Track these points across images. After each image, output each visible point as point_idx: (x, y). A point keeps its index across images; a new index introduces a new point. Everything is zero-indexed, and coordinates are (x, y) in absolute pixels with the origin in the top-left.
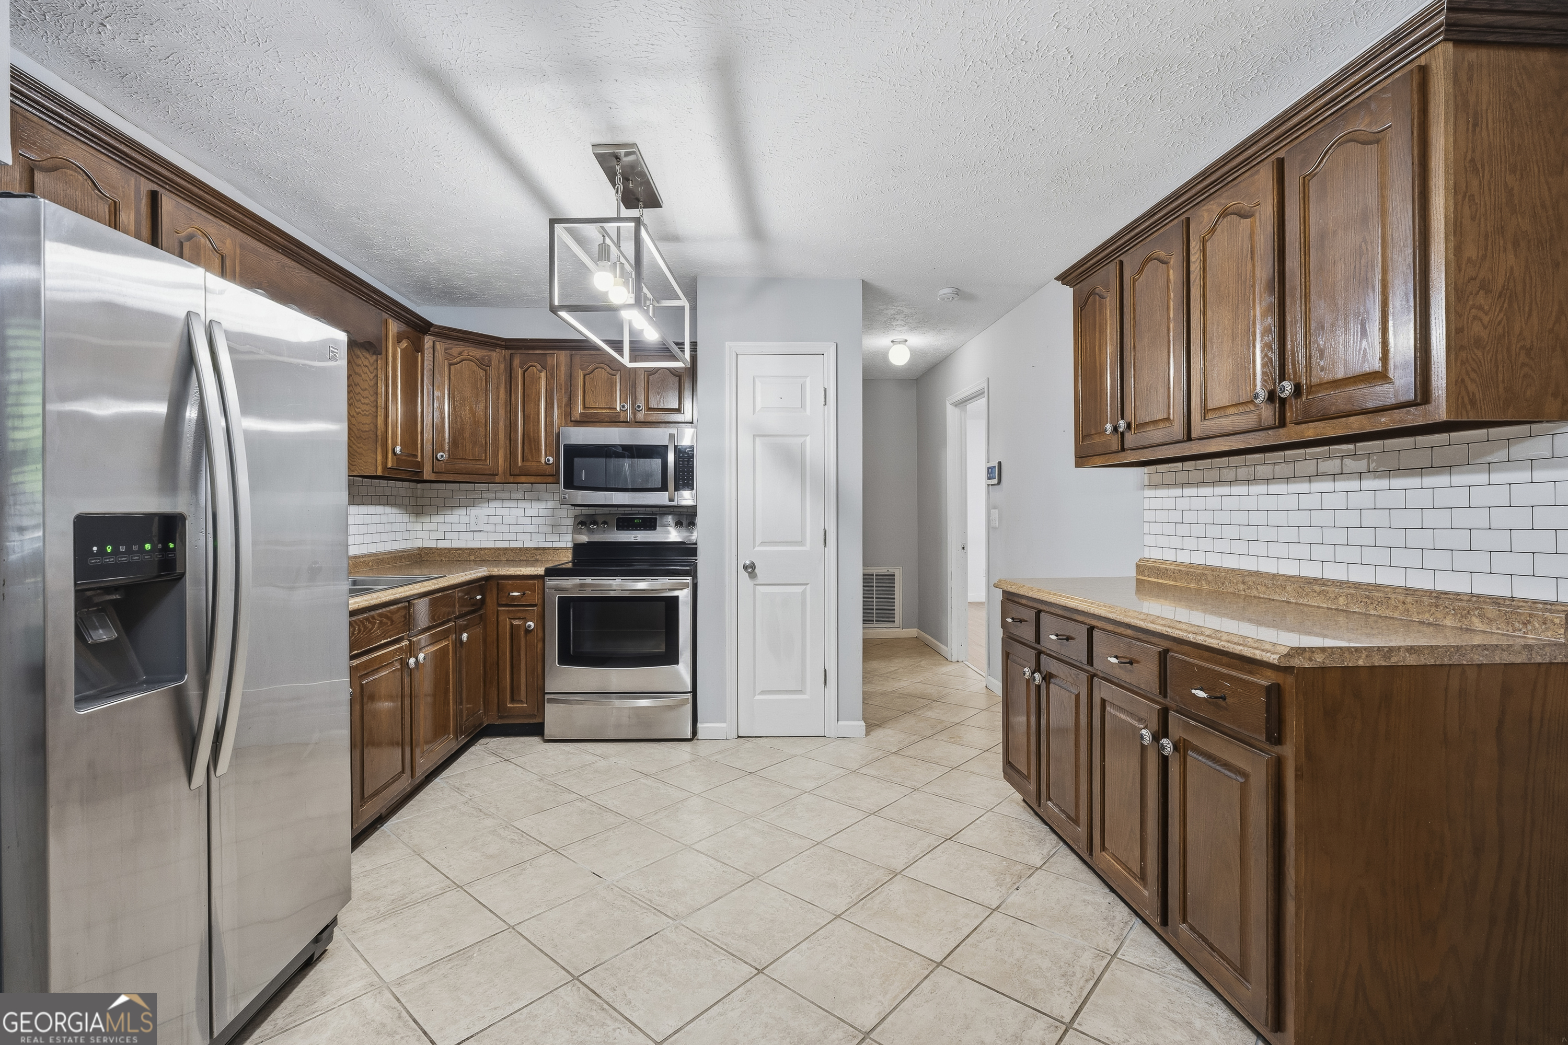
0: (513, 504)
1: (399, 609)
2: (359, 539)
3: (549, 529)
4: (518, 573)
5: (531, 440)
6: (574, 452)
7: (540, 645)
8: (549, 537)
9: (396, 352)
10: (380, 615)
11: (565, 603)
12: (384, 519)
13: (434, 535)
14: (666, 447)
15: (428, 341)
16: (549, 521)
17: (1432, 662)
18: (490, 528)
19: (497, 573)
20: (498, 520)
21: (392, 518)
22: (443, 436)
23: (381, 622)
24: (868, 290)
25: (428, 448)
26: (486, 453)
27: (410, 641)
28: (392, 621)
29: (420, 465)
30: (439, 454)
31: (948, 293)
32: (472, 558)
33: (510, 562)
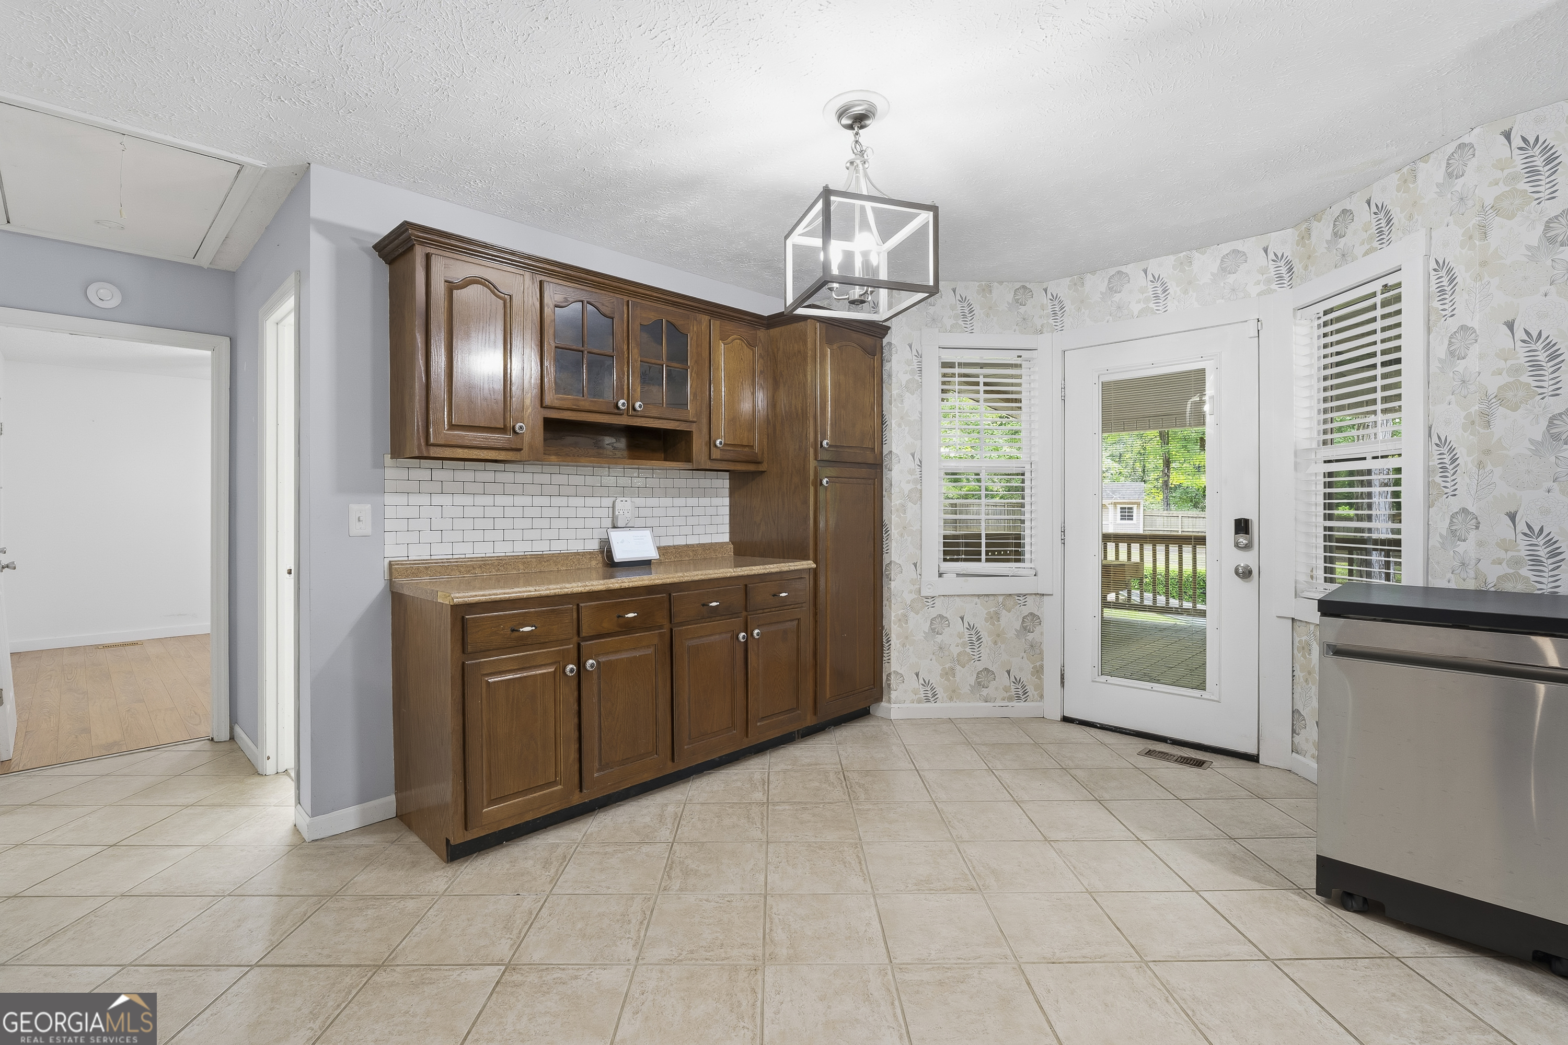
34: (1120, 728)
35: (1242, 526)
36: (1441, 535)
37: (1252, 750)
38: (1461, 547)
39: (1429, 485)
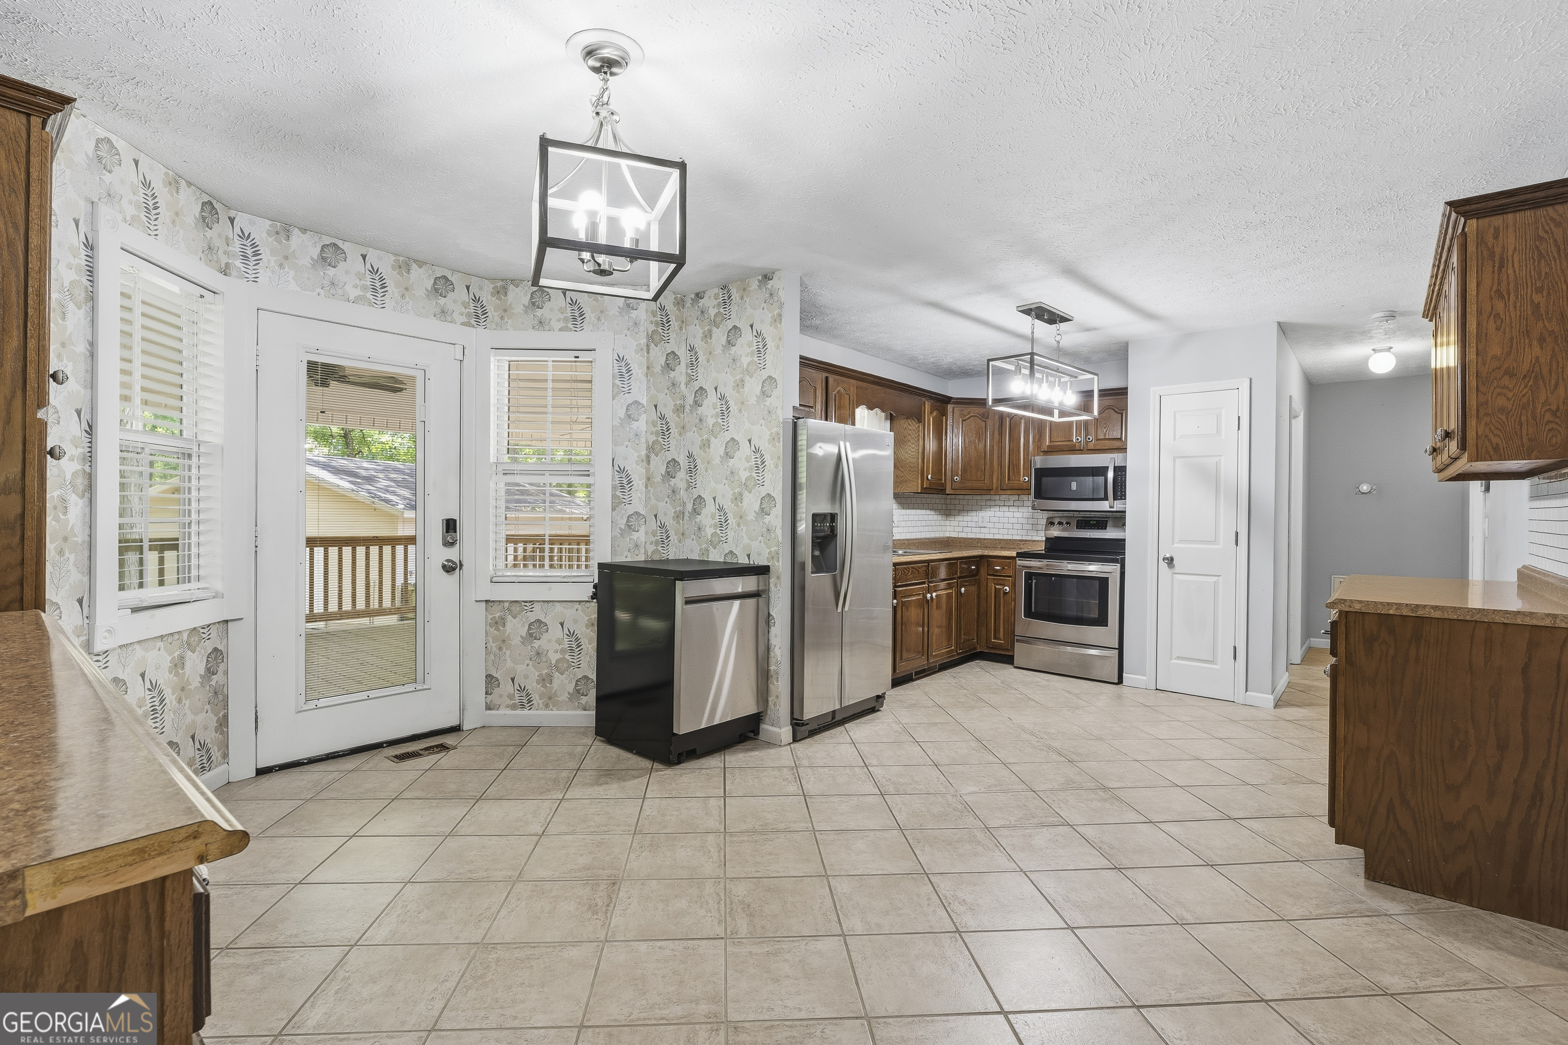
0: (1006, 509)
1: (922, 566)
2: (900, 530)
3: (1030, 527)
4: (1000, 554)
5: (1014, 465)
6: (1042, 473)
7: (1013, 603)
8: (1030, 533)
9: (930, 419)
10: (912, 568)
11: (1029, 576)
12: (926, 517)
13: (957, 529)
14: (1108, 467)
15: (950, 407)
16: (1031, 521)
17: (1455, 617)
18: (991, 525)
19: (987, 554)
20: (996, 520)
21: (931, 517)
22: (958, 466)
23: (912, 571)
24: (1284, 329)
25: (949, 473)
26: (985, 475)
27: (929, 585)
28: (919, 572)
29: (944, 485)
30: (956, 478)
31: (1379, 317)
32: (979, 545)
33: (1003, 548)
34: (331, 753)
35: (450, 526)
36: (620, 529)
37: (454, 722)
38: (635, 536)
39: (614, 496)
